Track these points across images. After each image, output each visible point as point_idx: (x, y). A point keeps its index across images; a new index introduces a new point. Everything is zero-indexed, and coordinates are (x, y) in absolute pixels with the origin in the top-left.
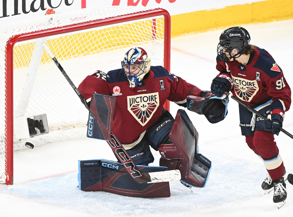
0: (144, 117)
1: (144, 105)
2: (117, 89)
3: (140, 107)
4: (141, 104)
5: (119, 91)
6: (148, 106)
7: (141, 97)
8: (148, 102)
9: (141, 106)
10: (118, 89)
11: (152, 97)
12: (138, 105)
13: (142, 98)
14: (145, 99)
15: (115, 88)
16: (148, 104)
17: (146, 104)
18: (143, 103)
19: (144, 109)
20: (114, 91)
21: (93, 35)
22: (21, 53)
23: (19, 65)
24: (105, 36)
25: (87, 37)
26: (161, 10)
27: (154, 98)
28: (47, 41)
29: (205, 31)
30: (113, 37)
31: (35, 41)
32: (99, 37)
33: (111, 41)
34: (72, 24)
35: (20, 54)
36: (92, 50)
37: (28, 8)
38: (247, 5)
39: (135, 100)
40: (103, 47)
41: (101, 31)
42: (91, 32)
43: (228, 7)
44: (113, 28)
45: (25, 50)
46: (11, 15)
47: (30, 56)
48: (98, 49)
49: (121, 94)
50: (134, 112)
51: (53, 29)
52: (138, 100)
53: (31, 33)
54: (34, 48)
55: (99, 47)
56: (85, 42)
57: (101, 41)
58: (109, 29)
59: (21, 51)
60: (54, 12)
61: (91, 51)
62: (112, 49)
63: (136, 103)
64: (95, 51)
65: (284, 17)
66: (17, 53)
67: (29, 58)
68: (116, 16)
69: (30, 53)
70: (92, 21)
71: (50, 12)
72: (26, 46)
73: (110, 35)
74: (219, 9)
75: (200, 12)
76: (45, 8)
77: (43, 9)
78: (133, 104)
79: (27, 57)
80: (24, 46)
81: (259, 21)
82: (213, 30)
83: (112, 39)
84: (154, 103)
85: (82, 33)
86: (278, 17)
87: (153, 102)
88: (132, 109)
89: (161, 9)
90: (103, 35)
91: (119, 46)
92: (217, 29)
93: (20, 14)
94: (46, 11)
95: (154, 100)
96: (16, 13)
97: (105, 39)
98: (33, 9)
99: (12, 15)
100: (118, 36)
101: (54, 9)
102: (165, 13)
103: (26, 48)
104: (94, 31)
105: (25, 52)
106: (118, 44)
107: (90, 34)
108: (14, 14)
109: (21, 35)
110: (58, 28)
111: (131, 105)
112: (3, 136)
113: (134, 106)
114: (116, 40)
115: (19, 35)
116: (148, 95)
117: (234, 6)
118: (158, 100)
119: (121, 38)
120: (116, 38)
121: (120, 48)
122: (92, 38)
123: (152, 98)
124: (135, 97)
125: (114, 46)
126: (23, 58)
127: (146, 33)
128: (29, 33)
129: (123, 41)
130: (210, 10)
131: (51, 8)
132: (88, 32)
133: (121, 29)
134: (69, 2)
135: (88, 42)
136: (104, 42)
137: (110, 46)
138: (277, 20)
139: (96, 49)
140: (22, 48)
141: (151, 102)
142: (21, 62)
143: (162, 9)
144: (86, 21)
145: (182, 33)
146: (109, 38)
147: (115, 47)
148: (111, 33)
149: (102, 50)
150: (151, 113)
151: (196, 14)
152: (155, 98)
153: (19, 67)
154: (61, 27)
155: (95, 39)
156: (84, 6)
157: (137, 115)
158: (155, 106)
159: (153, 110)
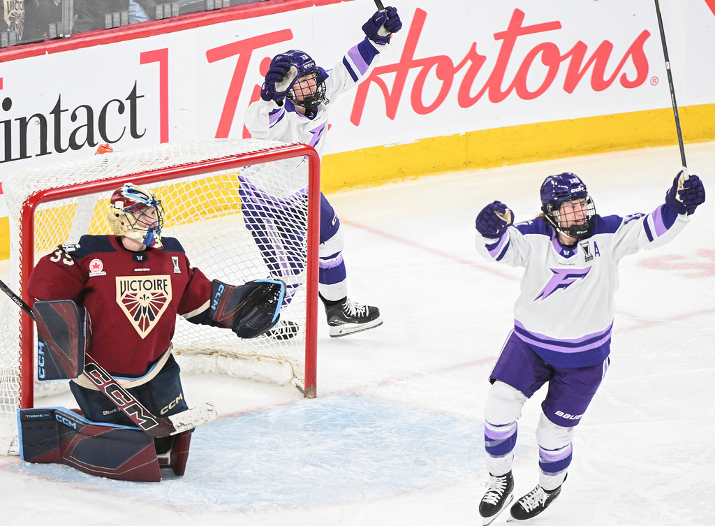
0: (144, 318)
1: (144, 296)
2: (96, 264)
3: (137, 298)
4: (140, 293)
5: (100, 267)
6: (151, 297)
7: (140, 281)
8: (153, 291)
9: (141, 298)
10: (98, 263)
11: (160, 282)
12: (135, 295)
13: (142, 283)
14: (148, 285)
15: (93, 263)
16: (153, 294)
17: (148, 293)
18: (144, 291)
19: (145, 303)
20: (91, 268)
21: (181, 191)
22: (52, 223)
23: (47, 245)
24: (203, 193)
25: (170, 194)
26: (303, 147)
27: (162, 285)
28: (98, 201)
29: (381, 184)
30: (217, 194)
31: (77, 202)
32: (191, 195)
33: (213, 202)
34: (141, 170)
35: (49, 224)
36: (179, 218)
37: (65, 143)
38: (457, 136)
39: (129, 285)
40: (198, 213)
41: (195, 183)
42: (178, 185)
43: (421, 141)
44: (217, 178)
45: (58, 217)
46: (34, 156)
47: (67, 228)
48: (190, 216)
49: (104, 273)
50: (129, 307)
51: (107, 179)
52: (136, 285)
53: (68, 187)
54: (74, 214)
55: (192, 212)
56: (167, 203)
57: (195, 201)
58: (210, 180)
59: (52, 219)
60: (111, 151)
61: (177, 219)
62: (216, 216)
63: (131, 292)
64: (184, 220)
65: (523, 158)
66: (43, 222)
67: (66, 231)
68: (220, 157)
69: (68, 223)
70: (178, 166)
71: (102, 150)
72: (60, 210)
73: (210, 191)
74: (407, 145)
75: (373, 149)
76: (95, 143)
77: (92, 144)
78: (127, 292)
79: (61, 229)
80: (57, 209)
81: (479, 165)
82: (395, 182)
83: (215, 198)
84: (162, 295)
85: (161, 188)
86: (512, 159)
87: (160, 291)
88: (124, 301)
89: (303, 145)
90: (198, 191)
91: (228, 211)
92: (403, 181)
93: (51, 153)
94: (97, 147)
95: (163, 288)
96: (44, 151)
97: (202, 198)
98: (74, 145)
99: (37, 156)
100: (226, 194)
101: (110, 145)
102: (309, 152)
103: (60, 214)
104: (184, 183)
105: (58, 221)
106: (226, 208)
107: (176, 190)
108: (39, 153)
109: (48, 190)
110: (116, 178)
111: (122, 294)
112: (16, 371)
113: (127, 296)
114: (221, 201)
115: (45, 191)
116: (152, 278)
117: (433, 139)
118: (169, 289)
119: (232, 196)
120: (223, 196)
121: (229, 214)
122: (179, 196)
123: (159, 284)
124: (130, 279)
125: (219, 210)
126: (55, 232)
127: (276, 187)
128: (62, 188)
129: (235, 202)
130: (390, 146)
131: (106, 143)
132: (172, 186)
133: (231, 181)
134: (139, 132)
135: (172, 203)
136: (200, 203)
137: (211, 211)
138: (510, 165)
139: (186, 215)
140: (53, 213)
141: (156, 291)
142: (52, 238)
143: (305, 145)
144: (167, 166)
145: (339, 187)
146: (210, 196)
147: (220, 213)
148: (213, 187)
149: (197, 217)
150: (157, 312)
151: (365, 152)
152: (165, 285)
153: (47, 248)
154: (120, 177)
155: (184, 198)
156: (164, 138)
157: (132, 313)
158: (164, 300)
159: (160, 306)
